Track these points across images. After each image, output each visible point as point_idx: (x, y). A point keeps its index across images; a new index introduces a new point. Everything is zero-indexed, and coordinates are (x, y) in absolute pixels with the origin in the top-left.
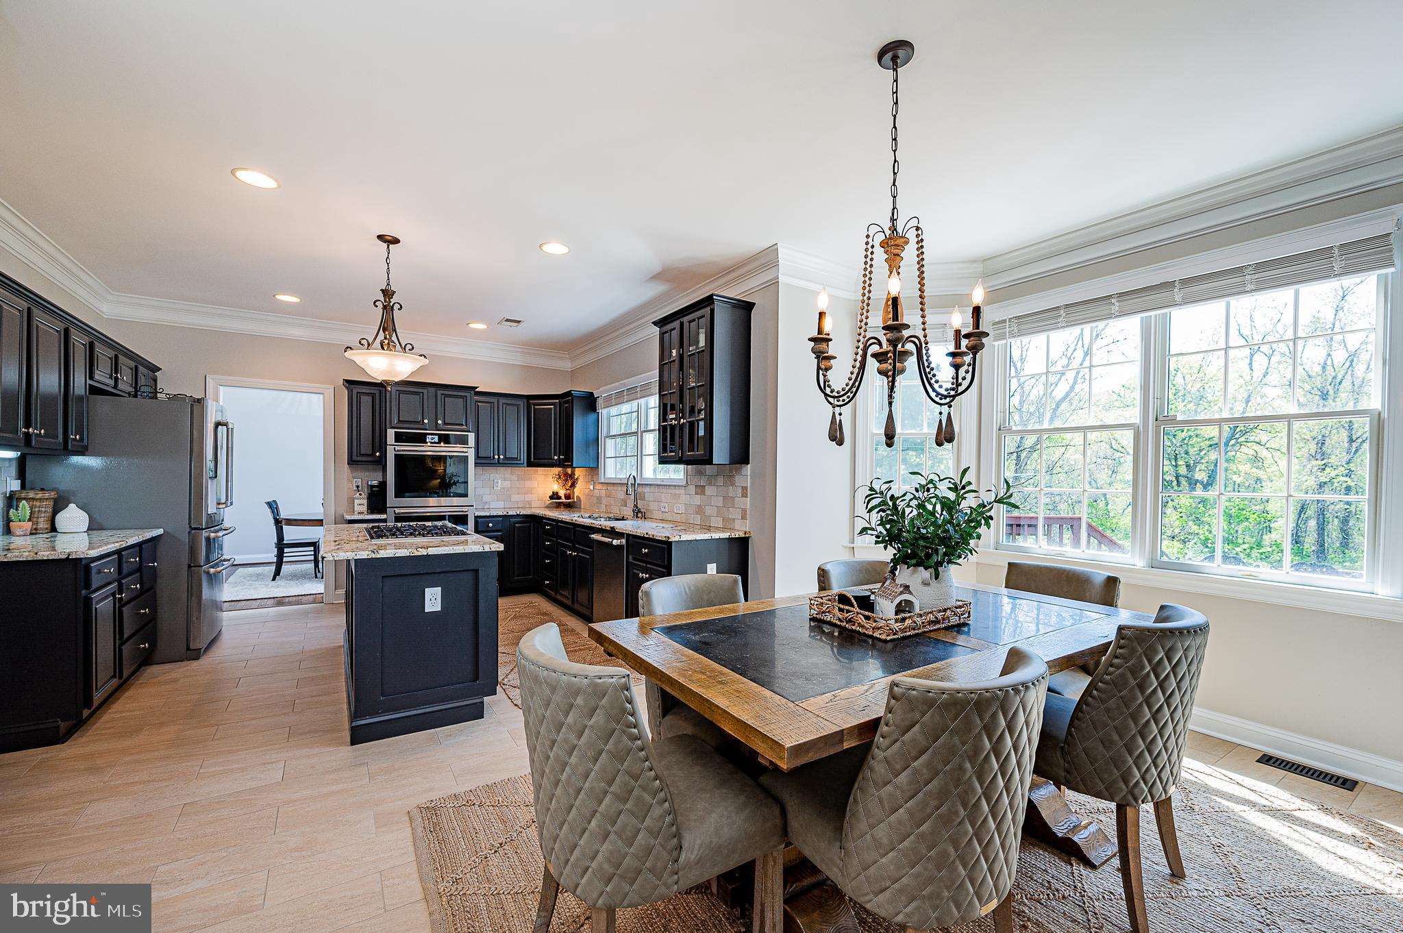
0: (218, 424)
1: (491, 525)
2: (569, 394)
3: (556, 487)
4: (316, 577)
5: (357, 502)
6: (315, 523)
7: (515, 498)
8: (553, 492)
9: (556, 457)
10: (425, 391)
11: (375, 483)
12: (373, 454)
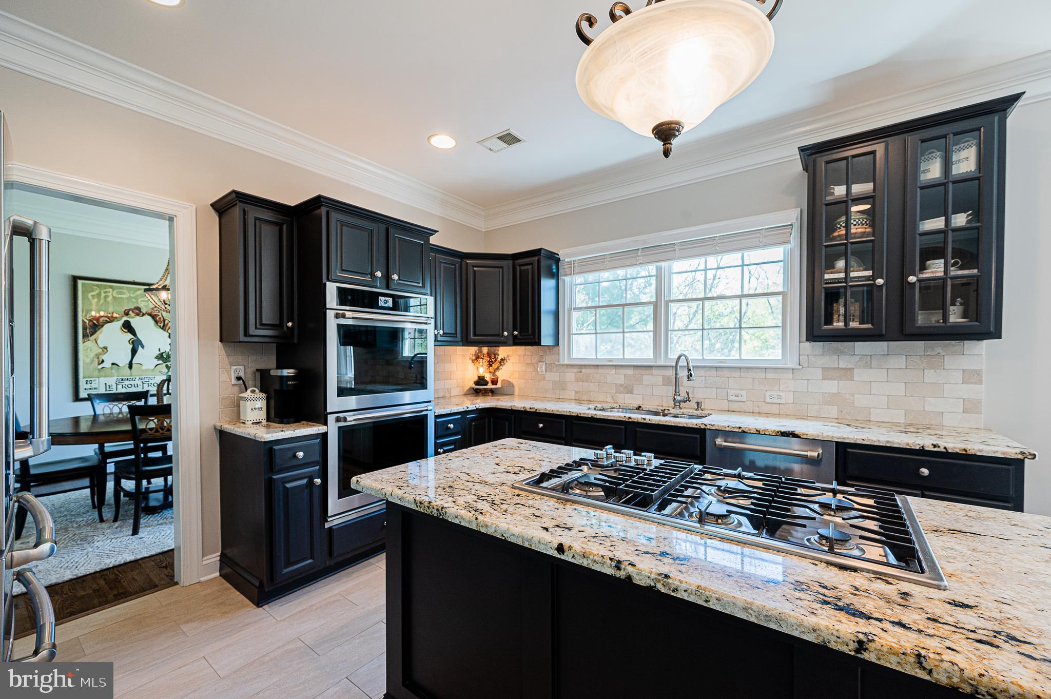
5: (248, 405)
8: (479, 377)
9: (506, 334)
11: (290, 372)
12: (282, 325)
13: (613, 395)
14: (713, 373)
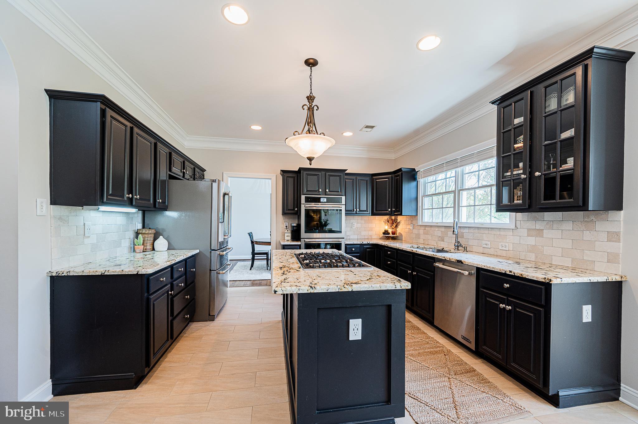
0: (225, 194)
1: (353, 249)
2: (400, 170)
3: (386, 227)
4: (267, 270)
5: (286, 235)
6: (267, 244)
7: (363, 233)
8: (385, 230)
9: (389, 210)
10: (320, 173)
11: (295, 225)
12: (294, 209)
13: (437, 241)
14: (476, 231)
